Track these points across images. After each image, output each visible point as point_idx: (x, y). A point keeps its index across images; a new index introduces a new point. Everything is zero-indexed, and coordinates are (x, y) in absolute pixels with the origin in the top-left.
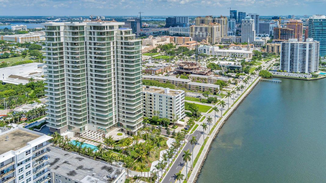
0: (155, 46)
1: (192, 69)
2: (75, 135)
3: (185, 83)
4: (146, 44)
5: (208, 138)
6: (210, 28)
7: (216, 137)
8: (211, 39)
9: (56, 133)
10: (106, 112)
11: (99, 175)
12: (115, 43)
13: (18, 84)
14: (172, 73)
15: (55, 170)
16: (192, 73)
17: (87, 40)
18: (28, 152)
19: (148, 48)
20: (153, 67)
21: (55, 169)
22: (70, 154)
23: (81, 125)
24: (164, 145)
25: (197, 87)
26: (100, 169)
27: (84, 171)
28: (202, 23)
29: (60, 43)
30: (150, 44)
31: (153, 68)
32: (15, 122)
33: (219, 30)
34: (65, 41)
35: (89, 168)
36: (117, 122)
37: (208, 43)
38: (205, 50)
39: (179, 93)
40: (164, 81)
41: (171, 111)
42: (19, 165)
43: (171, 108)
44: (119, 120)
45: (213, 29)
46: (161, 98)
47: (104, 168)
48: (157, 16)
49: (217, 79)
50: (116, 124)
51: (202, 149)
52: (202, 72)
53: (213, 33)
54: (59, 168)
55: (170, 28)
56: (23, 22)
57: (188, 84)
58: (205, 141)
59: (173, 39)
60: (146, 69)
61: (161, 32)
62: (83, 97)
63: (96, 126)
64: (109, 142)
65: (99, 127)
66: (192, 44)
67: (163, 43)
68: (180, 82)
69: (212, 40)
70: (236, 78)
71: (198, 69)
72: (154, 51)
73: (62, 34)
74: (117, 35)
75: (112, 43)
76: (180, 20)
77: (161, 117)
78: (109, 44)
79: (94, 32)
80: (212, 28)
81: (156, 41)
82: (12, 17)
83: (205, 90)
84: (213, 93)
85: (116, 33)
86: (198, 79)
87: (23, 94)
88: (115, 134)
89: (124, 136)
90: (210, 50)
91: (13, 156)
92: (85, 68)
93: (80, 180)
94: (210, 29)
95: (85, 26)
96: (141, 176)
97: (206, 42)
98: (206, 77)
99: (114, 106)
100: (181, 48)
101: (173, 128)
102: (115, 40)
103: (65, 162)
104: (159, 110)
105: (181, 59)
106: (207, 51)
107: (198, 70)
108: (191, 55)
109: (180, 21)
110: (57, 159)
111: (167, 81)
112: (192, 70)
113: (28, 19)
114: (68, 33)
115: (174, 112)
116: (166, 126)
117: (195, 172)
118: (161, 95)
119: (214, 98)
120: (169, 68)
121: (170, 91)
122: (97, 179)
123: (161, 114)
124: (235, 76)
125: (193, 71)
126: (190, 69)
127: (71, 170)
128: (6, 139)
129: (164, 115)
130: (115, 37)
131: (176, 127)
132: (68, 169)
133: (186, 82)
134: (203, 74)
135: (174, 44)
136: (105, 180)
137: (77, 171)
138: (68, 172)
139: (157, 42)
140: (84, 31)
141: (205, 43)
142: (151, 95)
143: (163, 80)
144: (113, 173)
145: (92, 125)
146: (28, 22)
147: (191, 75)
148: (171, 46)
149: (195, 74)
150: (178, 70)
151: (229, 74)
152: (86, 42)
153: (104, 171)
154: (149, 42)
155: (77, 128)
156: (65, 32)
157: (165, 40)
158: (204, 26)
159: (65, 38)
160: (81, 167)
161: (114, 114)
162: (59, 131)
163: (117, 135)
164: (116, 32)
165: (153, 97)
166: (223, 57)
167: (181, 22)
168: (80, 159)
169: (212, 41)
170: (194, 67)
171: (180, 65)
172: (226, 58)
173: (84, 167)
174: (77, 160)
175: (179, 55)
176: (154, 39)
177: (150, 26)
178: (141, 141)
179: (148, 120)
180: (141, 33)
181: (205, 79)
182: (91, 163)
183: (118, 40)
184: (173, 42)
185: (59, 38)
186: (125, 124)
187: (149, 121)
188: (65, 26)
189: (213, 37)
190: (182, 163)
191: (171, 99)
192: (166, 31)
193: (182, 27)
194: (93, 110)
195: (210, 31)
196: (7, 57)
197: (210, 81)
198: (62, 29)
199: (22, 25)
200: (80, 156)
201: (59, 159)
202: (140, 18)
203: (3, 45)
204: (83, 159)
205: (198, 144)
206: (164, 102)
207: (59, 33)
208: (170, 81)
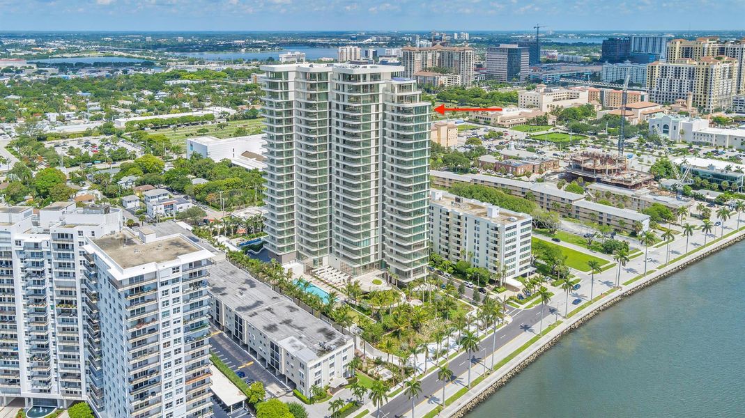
0: (546, 110)
1: (602, 171)
2: (307, 271)
3: (567, 202)
4: (526, 104)
5: (559, 323)
6: (701, 71)
7: (580, 325)
8: (703, 98)
9: (273, 260)
10: (357, 236)
11: (309, 340)
12: (381, 107)
13: (251, 168)
14: (557, 176)
15: (249, 317)
16: (601, 182)
17: (332, 98)
18: (176, 270)
19: (529, 113)
20: (516, 159)
21: (251, 316)
22: (281, 298)
23: (315, 253)
24: (458, 319)
25: (593, 214)
26: (315, 331)
27: (289, 329)
28: (687, 56)
29: (287, 103)
30: (536, 105)
31: (514, 162)
32: (228, 235)
33: (730, 77)
34: (298, 100)
35: (300, 326)
36: (380, 258)
37: (690, 107)
38: (666, 126)
39: (516, 219)
40: (523, 193)
41: (495, 255)
42: (162, 285)
43: (495, 249)
44: (383, 256)
45: (709, 71)
46: (477, 226)
47: (323, 330)
48: (597, 32)
49: (655, 202)
50: (376, 262)
51: (532, 341)
52: (625, 182)
53: (709, 82)
54: (256, 316)
55: (604, 66)
56: (305, 45)
57: (575, 204)
58: (550, 328)
59: (599, 94)
60: (497, 161)
61: (583, 74)
62: (321, 204)
63: (340, 260)
64: (352, 291)
65: (346, 262)
66: (640, 111)
67: (567, 104)
68: (556, 199)
69: (707, 102)
70: (715, 203)
71: (618, 172)
72: (541, 122)
73: (291, 87)
74: (386, 93)
75: (373, 108)
76: (640, 44)
77: (476, 264)
78: (367, 108)
79: (344, 85)
80: (707, 69)
81: (551, 98)
82: (291, 35)
83: (612, 222)
84: (630, 232)
85: (383, 88)
86: (608, 195)
87: (252, 188)
88: (368, 281)
89: (384, 286)
90: (680, 128)
91: (155, 270)
92: (328, 151)
93: (279, 340)
94: (701, 73)
95: (329, 74)
96: (390, 361)
97: (686, 106)
98: (628, 193)
99: (373, 226)
100: (609, 117)
101: (495, 290)
102: (381, 102)
103: (269, 310)
104: (473, 251)
105: (597, 145)
106: (671, 129)
107: (619, 174)
108: (629, 138)
109: (640, 48)
110: (258, 302)
111: (528, 191)
112: (601, 173)
113: (316, 38)
114: (301, 85)
115: (502, 260)
116: (483, 283)
117: (495, 378)
118: (478, 219)
119: (620, 243)
120: (554, 165)
121: (500, 213)
122: (303, 344)
123: (476, 258)
124: (713, 198)
125: (605, 177)
126: (597, 171)
127: (272, 324)
128: (158, 247)
129: (482, 261)
130: (381, 96)
131: (502, 289)
132: (268, 320)
133: (569, 200)
134: (626, 187)
135: (598, 106)
136: (314, 349)
137: (279, 327)
138: (266, 325)
139: (554, 100)
140: (327, 83)
141: (684, 109)
142: (459, 217)
143: (521, 190)
144: (333, 342)
145: (334, 256)
146: (313, 45)
147: (595, 185)
148: (588, 110)
149: (607, 183)
150: (570, 171)
151: (701, 192)
152: (330, 103)
153: (321, 335)
154: (533, 99)
155: (311, 258)
156: (297, 84)
157: (576, 95)
158: (690, 63)
159: (297, 93)
160: (287, 322)
161: (373, 243)
162: (279, 258)
163: (373, 282)
164: (385, 85)
165: (463, 221)
166: (714, 149)
167: (643, 49)
168: (292, 309)
169: (707, 105)
170: (608, 167)
171: (574, 160)
172: (720, 150)
173: (292, 323)
174: (288, 310)
175: (599, 134)
176: (548, 92)
177: (563, 58)
178: (415, 303)
179: (451, 266)
180: (531, 77)
181: (624, 198)
182: (306, 319)
183: (386, 101)
184: (595, 103)
185: (286, 94)
186: (393, 266)
187: (454, 269)
188: (297, 72)
189: (708, 92)
190: (476, 358)
191: (496, 229)
192: (595, 73)
193: (636, 65)
194: (338, 229)
195: (700, 78)
196: (254, 117)
197: (636, 203)
198: (292, 77)
199: (297, 53)
200: (294, 305)
201: (261, 302)
202: (537, 40)
203: (255, 93)
204: (298, 310)
205: (532, 331)
206: (483, 233)
207: (286, 84)
208: (535, 194)
